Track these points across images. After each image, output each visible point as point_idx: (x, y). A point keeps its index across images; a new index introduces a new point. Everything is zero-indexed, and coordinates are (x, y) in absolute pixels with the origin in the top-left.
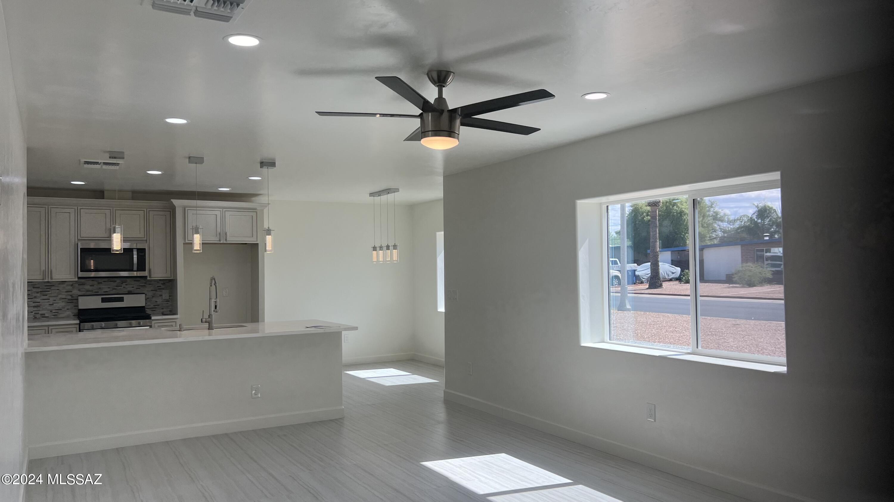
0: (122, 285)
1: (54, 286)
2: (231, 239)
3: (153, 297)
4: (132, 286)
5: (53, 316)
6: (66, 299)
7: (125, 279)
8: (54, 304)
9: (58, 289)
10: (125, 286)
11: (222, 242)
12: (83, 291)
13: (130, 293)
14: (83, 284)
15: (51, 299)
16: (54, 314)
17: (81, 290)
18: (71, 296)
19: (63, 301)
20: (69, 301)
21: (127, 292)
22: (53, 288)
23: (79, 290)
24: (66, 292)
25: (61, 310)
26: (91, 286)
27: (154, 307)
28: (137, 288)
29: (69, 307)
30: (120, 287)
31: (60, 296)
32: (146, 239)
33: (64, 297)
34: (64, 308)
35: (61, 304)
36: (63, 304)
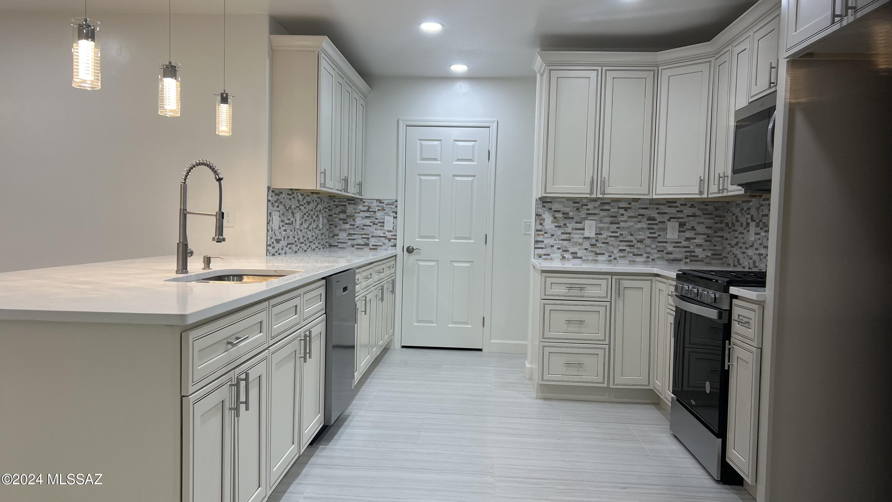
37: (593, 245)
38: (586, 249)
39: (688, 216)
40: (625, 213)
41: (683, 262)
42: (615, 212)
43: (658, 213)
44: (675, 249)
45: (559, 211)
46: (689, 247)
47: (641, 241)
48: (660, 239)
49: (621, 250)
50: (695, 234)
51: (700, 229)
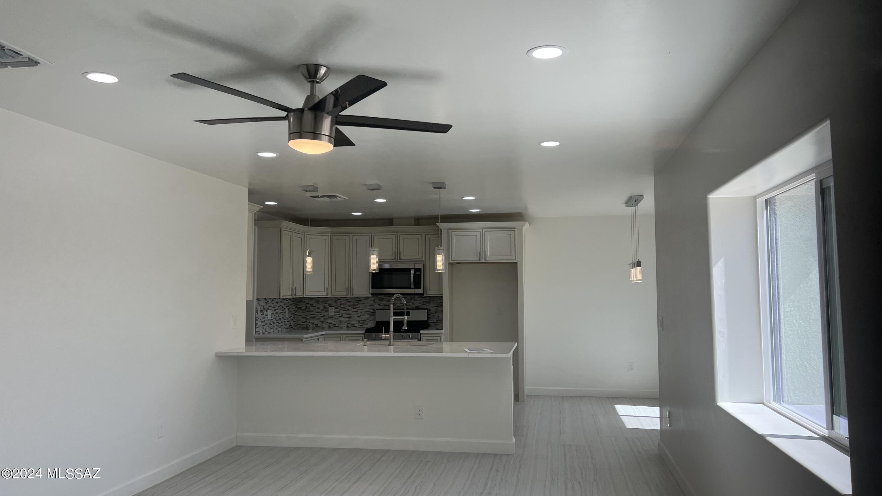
0: (411, 301)
1: (361, 300)
2: (489, 259)
3: (436, 312)
4: (419, 302)
5: (360, 326)
6: (369, 312)
7: (413, 296)
8: (361, 316)
9: (364, 304)
10: (413, 302)
11: (482, 261)
12: (382, 306)
13: (417, 308)
14: (382, 300)
15: (359, 311)
16: (361, 324)
17: (381, 305)
18: (373, 309)
19: (367, 314)
20: (372, 314)
21: (415, 308)
22: (360, 302)
23: (379, 305)
24: (370, 306)
25: (366, 321)
26: (387, 301)
27: (437, 321)
28: (423, 304)
29: (371, 319)
30: (409, 303)
31: (365, 310)
32: (423, 260)
33: (367, 310)
34: (368, 319)
35: (366, 316)
36: (368, 316)
37: (270, 324)
38: (268, 326)
39: (290, 305)
40: (277, 304)
41: (289, 329)
42: (275, 305)
43: (284, 304)
44: (288, 322)
45: (261, 305)
46: (290, 321)
47: (280, 319)
48: (284, 318)
49: (276, 325)
50: (292, 314)
51: (293, 312)
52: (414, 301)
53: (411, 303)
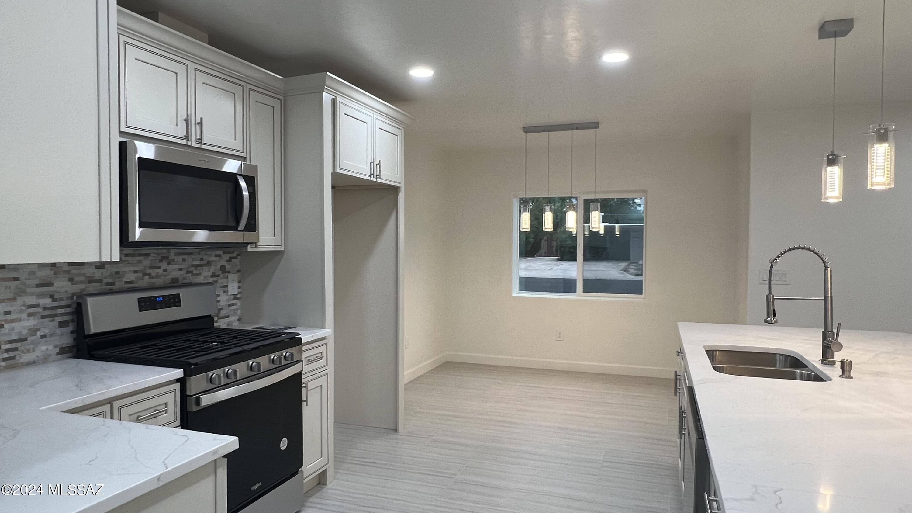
6: (37, 306)
8: (8, 325)
16: (7, 355)
19: (29, 315)
20: (46, 313)
28: (188, 272)
31: (22, 300)
32: (245, 155)
33: (30, 300)
35: (25, 324)
36: (33, 322)
52: (169, 264)
53: (160, 271)
